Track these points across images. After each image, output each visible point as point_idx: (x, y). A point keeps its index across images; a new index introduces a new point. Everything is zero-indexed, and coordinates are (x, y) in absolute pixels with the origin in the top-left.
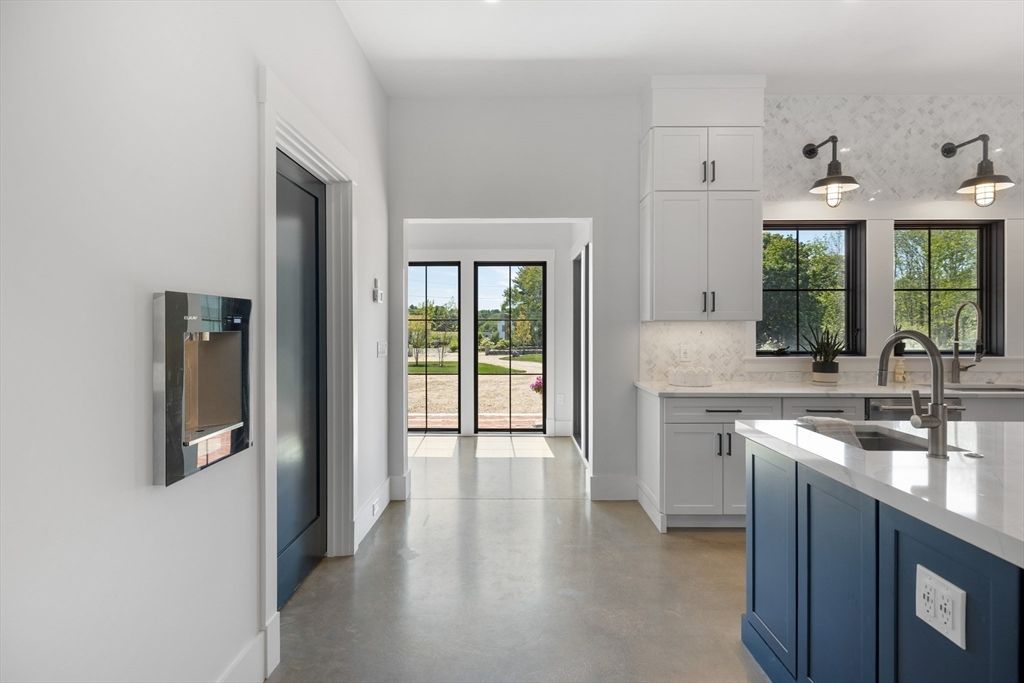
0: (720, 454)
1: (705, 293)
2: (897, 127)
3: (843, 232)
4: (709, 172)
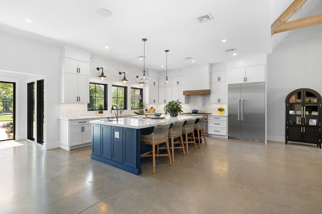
0: (82, 131)
1: (78, 97)
2: (112, 67)
3: (104, 86)
4: (78, 70)
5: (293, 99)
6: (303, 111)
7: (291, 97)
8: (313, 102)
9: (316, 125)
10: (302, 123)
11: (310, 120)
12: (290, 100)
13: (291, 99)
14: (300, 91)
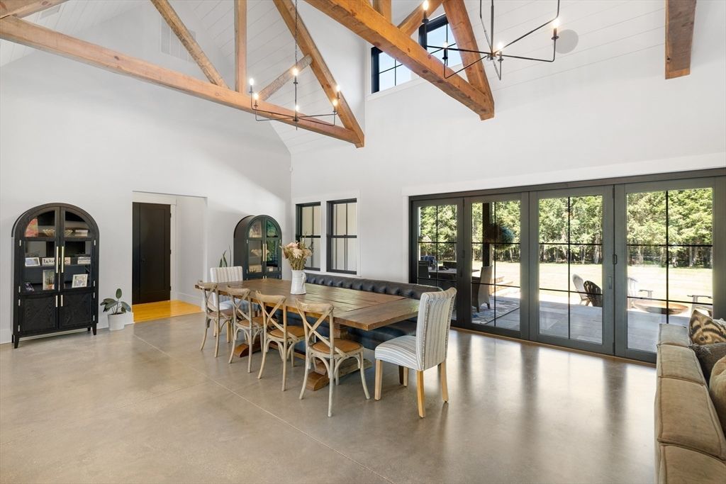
5: (33, 229)
6: (60, 256)
7: (29, 223)
8: (79, 235)
9: (86, 286)
10: (56, 287)
11: (74, 276)
12: (28, 230)
13: (28, 227)
14: (52, 209)
